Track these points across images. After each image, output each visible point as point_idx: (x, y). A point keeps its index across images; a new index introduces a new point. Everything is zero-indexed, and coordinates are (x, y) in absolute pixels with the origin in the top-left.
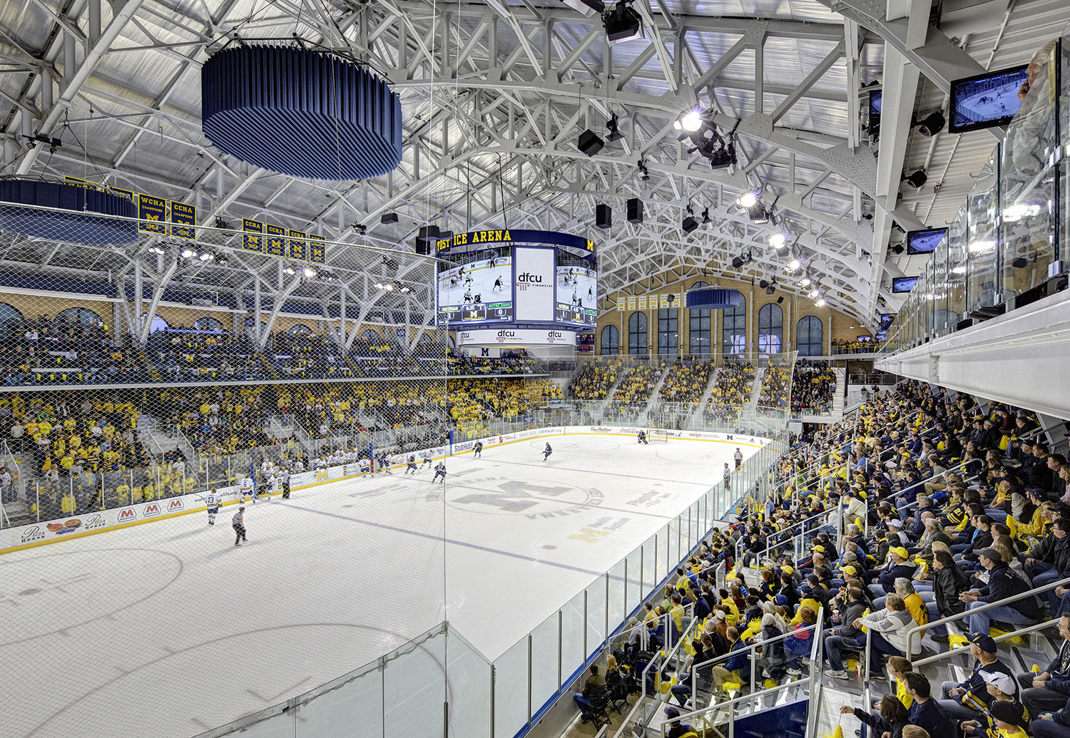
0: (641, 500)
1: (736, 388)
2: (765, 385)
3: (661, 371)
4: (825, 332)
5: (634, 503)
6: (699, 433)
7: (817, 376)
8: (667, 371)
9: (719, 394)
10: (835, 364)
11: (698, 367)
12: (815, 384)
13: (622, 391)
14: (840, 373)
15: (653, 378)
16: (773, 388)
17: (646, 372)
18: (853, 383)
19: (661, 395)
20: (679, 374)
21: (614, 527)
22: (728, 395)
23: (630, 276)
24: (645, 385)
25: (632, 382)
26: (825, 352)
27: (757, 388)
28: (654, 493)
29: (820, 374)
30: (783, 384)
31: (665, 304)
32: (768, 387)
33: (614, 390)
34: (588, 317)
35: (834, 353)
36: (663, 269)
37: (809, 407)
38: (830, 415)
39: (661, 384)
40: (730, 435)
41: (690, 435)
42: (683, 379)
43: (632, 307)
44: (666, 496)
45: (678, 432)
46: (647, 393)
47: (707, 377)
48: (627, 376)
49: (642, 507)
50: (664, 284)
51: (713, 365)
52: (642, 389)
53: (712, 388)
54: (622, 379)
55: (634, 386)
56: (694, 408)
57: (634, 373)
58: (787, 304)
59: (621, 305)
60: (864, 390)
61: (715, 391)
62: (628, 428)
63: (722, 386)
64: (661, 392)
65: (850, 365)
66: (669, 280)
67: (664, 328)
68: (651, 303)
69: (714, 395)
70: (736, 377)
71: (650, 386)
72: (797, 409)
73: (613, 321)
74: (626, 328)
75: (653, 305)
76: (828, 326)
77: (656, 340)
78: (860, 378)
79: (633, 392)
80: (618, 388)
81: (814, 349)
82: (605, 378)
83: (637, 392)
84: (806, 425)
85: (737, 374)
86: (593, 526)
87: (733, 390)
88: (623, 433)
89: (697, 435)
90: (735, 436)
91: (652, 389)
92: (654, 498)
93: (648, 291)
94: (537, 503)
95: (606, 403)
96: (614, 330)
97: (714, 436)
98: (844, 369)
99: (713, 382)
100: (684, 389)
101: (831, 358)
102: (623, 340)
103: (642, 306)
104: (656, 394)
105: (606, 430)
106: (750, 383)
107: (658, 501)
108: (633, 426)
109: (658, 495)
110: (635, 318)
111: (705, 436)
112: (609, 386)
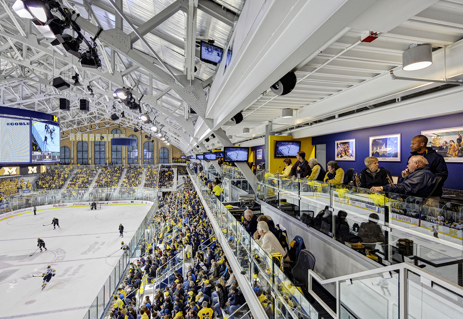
0: (89, 250)
1: (134, 178)
2: (147, 176)
3: (96, 171)
4: (170, 154)
5: (85, 253)
6: (117, 201)
7: (167, 172)
8: (100, 171)
9: (127, 181)
10: (174, 166)
11: (116, 169)
12: (167, 175)
13: (73, 183)
14: (175, 170)
15: (92, 175)
16: (150, 178)
17: (88, 172)
18: (180, 175)
19: (97, 184)
20: (106, 172)
21: (74, 274)
22: (131, 182)
23: (77, 122)
24: (88, 179)
25: (80, 177)
26: (170, 162)
27: (143, 178)
28: (96, 243)
29: (168, 171)
30: (154, 175)
31: (98, 138)
32: (148, 177)
33: (68, 182)
34: (54, 157)
35: (173, 162)
36: (97, 122)
37: (164, 185)
38: (172, 188)
39: (96, 178)
40: (132, 201)
41: (113, 203)
42: (108, 175)
43: (79, 138)
44: (103, 244)
45: (107, 202)
46: (89, 182)
47: (121, 174)
48: (76, 174)
49: (90, 255)
50: (97, 128)
51: (123, 167)
52: (86, 180)
53: (123, 179)
54: (73, 176)
55: (81, 179)
56: (115, 189)
57: (80, 173)
58: (155, 142)
59: (72, 137)
60: (184, 177)
61: (125, 180)
62: (78, 203)
63: (128, 178)
64: (96, 182)
65: (178, 167)
66: (100, 126)
67: (97, 149)
68: (91, 138)
69: (124, 182)
70: (134, 173)
71: (90, 179)
72: (160, 186)
73: (67, 144)
74: (75, 148)
75: (92, 138)
76: (170, 152)
77: (93, 155)
78: (182, 173)
79: (80, 183)
80: (71, 181)
81: (165, 161)
82: (62, 176)
83: (83, 182)
84: (163, 192)
85: (135, 172)
86: (61, 276)
87: (133, 179)
88: (75, 205)
89: (117, 203)
90: (134, 201)
91: (91, 181)
92: (97, 247)
93: (88, 130)
94: (18, 270)
95: (64, 190)
96: (67, 150)
97: (125, 202)
98: (177, 169)
99: (124, 176)
100: (109, 180)
101: (172, 164)
102: (73, 154)
103: (85, 138)
104: (94, 184)
105: (63, 205)
106: (140, 176)
107: (99, 248)
108: (81, 201)
109: (98, 244)
110: (80, 144)
111: (120, 202)
112: (65, 180)
